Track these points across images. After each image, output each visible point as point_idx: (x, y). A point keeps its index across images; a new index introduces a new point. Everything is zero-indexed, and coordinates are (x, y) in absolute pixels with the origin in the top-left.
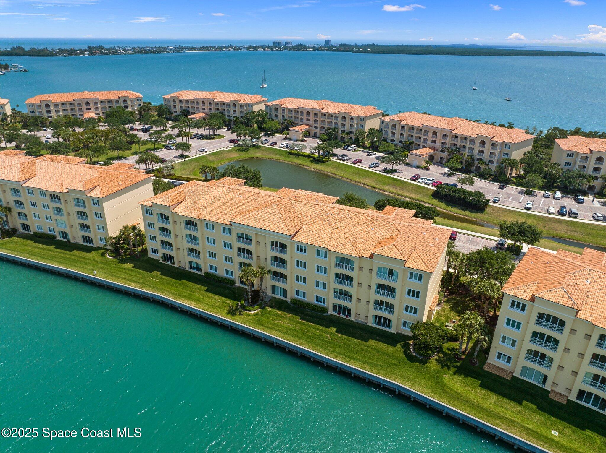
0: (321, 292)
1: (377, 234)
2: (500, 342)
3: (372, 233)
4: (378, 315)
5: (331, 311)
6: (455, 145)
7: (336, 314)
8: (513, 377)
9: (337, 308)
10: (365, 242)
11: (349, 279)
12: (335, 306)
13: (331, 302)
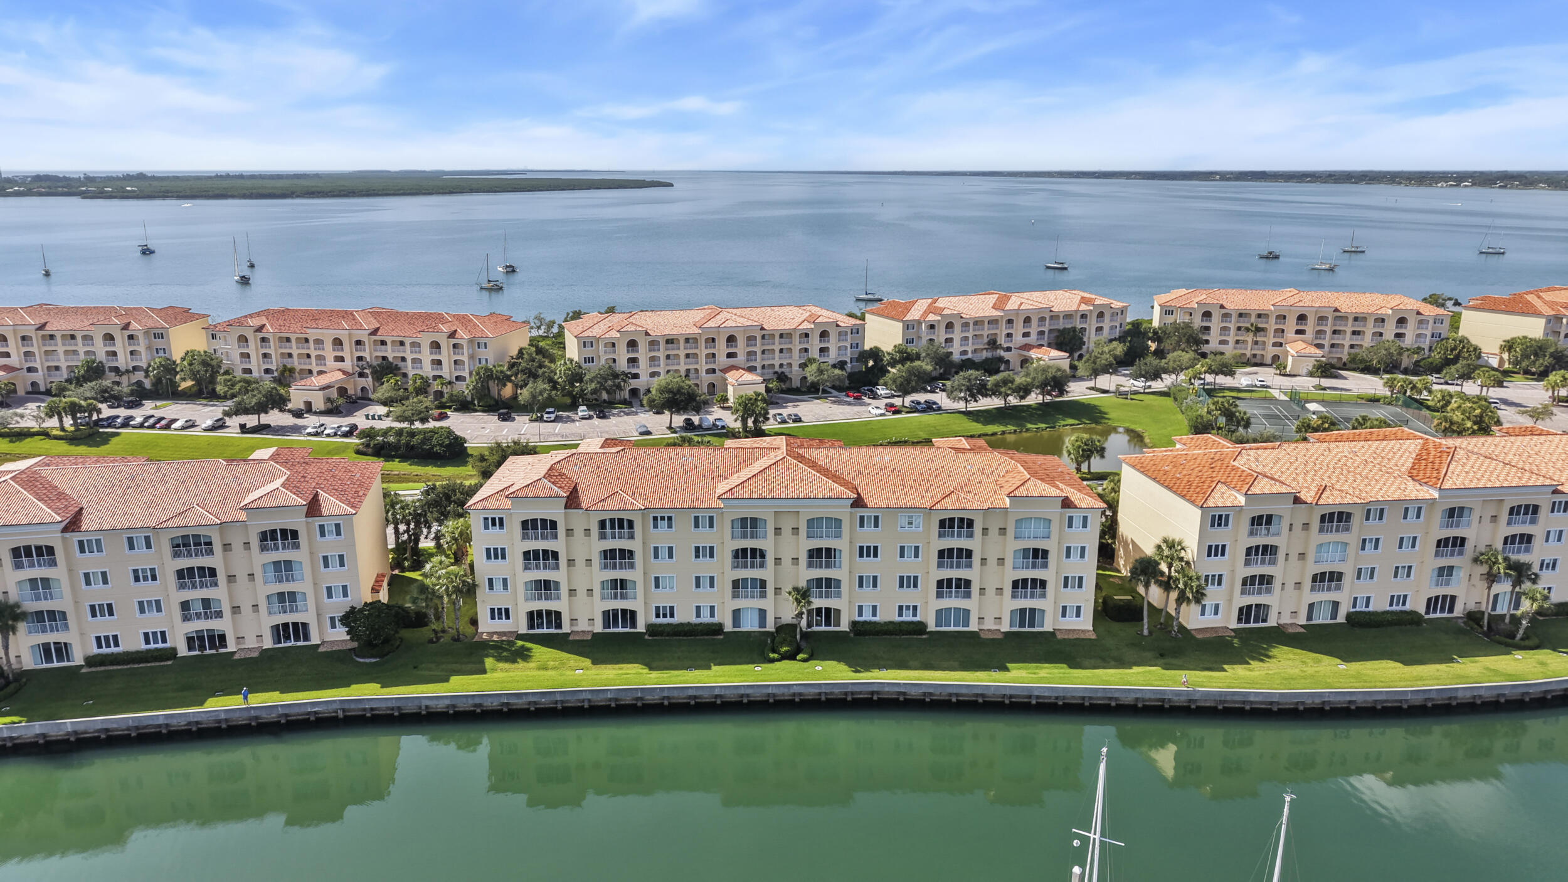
0: (153, 622)
4: (280, 623)
6: (384, 358)
7: (194, 651)
9: (194, 640)
10: (223, 502)
12: (190, 639)
13: (180, 633)
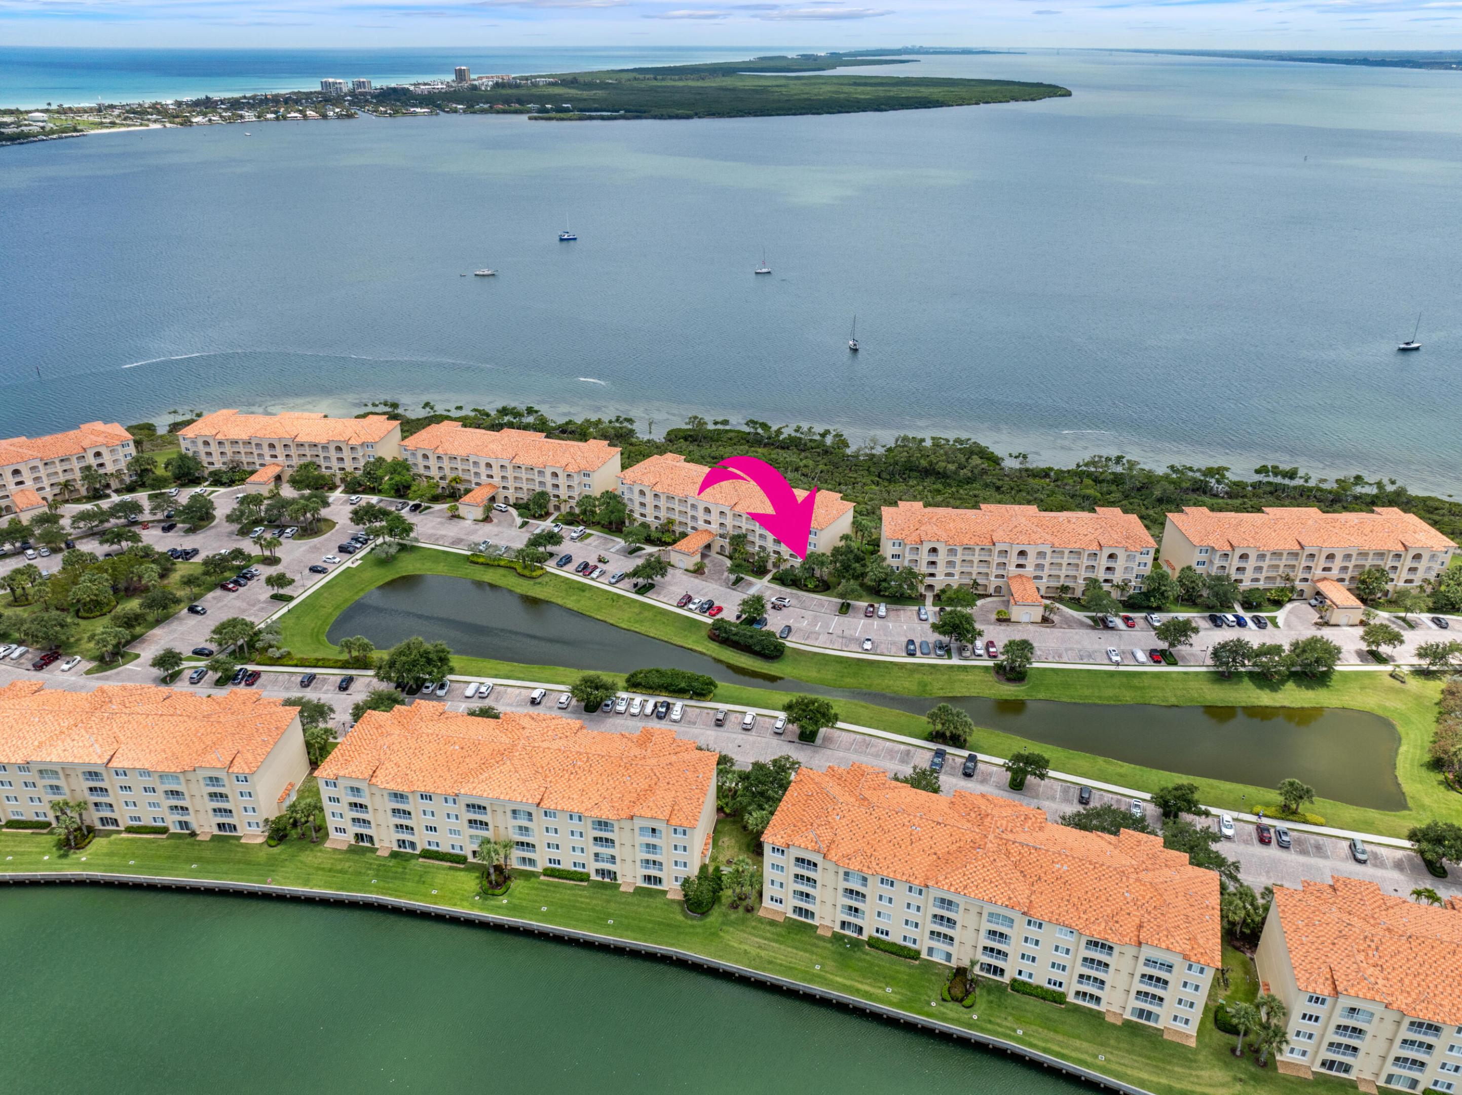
0: (579, 857)
1: (635, 785)
2: (770, 886)
3: (628, 783)
4: (647, 874)
5: (594, 877)
7: (600, 879)
8: (786, 917)
9: (601, 872)
10: (621, 799)
11: (609, 842)
12: (597, 871)
13: (592, 867)
